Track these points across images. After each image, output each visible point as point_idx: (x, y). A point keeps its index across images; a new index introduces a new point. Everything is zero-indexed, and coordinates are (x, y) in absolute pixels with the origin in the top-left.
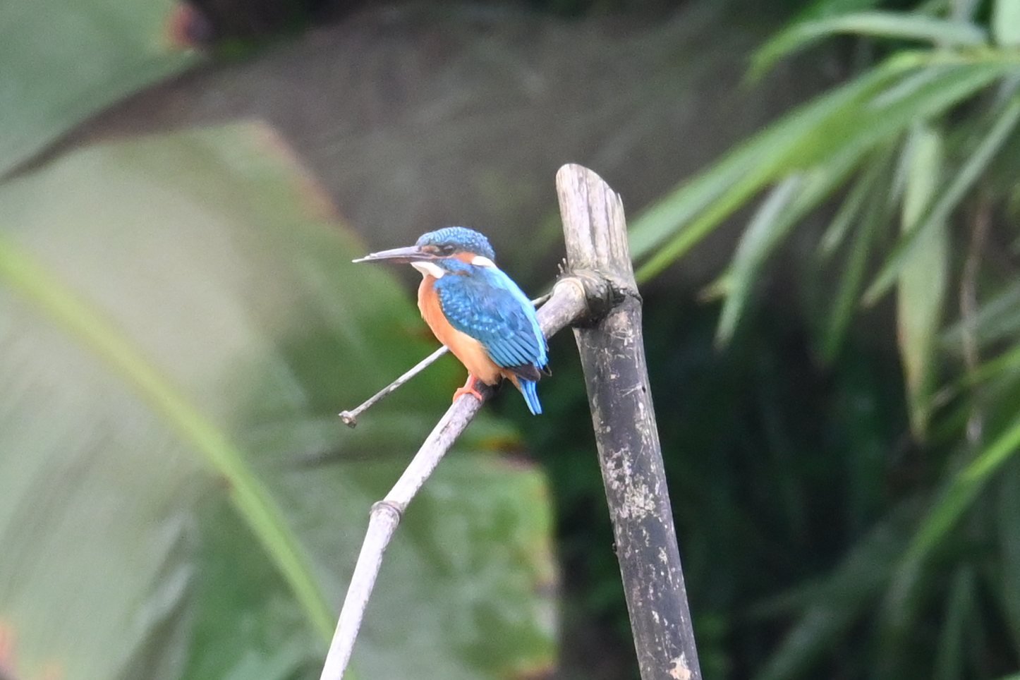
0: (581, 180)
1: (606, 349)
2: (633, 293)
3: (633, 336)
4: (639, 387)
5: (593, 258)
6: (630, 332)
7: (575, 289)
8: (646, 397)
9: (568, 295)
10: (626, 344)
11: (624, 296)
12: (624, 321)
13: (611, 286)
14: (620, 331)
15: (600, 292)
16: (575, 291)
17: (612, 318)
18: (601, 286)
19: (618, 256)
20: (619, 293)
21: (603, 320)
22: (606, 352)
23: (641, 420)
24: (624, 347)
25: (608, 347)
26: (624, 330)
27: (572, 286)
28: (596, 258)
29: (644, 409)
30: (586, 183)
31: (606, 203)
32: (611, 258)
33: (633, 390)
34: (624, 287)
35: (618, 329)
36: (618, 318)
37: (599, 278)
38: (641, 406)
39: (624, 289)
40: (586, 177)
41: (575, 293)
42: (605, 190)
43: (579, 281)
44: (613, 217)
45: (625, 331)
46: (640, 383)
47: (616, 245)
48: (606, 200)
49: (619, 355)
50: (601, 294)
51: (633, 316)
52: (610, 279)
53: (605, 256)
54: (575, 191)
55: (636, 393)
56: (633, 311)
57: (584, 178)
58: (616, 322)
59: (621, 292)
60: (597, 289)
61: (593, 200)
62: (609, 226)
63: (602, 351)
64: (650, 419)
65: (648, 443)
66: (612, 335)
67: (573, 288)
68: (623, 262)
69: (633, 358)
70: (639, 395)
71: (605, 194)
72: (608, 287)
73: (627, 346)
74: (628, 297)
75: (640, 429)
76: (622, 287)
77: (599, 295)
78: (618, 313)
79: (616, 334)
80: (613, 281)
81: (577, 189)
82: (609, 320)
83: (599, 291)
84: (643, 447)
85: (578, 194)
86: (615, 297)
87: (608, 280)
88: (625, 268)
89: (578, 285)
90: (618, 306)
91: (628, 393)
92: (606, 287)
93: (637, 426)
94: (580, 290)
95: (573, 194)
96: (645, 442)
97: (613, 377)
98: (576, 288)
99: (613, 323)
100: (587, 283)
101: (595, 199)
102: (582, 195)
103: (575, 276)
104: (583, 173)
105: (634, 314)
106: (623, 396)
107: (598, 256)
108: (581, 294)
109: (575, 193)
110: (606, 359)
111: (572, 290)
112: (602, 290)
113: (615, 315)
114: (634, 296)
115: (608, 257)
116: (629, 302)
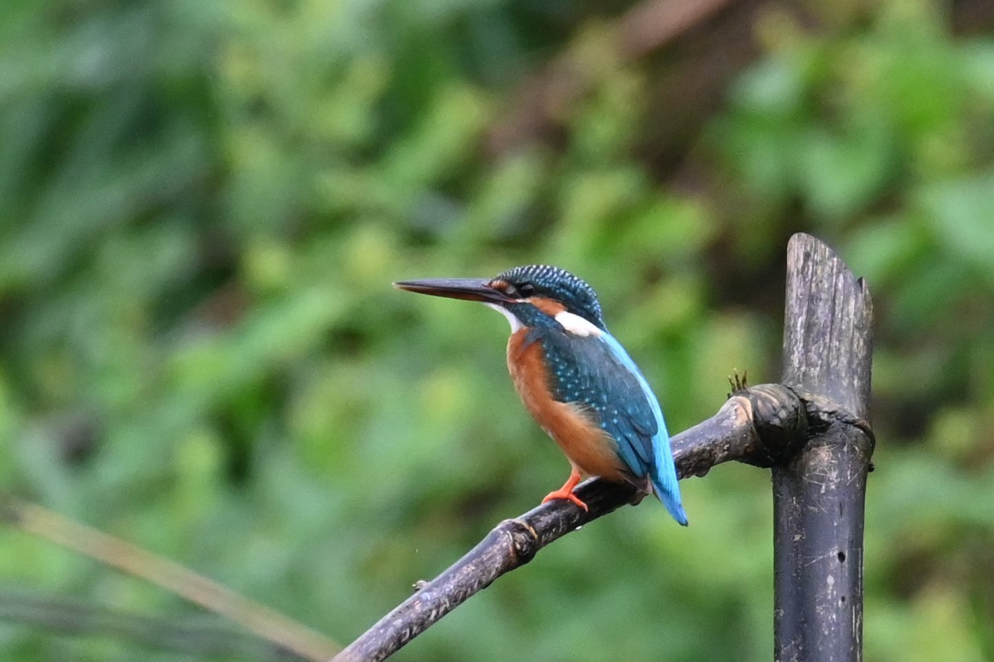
0: (807, 256)
1: (794, 498)
2: (847, 418)
3: (836, 481)
4: (835, 553)
5: (799, 368)
6: (834, 475)
7: (739, 412)
8: (842, 567)
9: (723, 420)
10: (823, 491)
11: (828, 424)
12: (826, 458)
13: (806, 407)
14: (817, 473)
15: (779, 417)
16: (736, 415)
17: (808, 454)
18: (784, 407)
19: (837, 365)
20: (819, 417)
21: (796, 457)
22: (794, 502)
23: (827, 601)
24: (820, 496)
25: (797, 496)
26: (823, 471)
27: (735, 407)
28: (803, 369)
29: (834, 585)
30: (813, 260)
31: (836, 291)
32: (825, 368)
33: (821, 557)
34: (831, 411)
35: (815, 470)
36: (816, 454)
37: (784, 397)
38: (830, 580)
39: (830, 414)
40: (815, 253)
41: (736, 419)
42: (839, 272)
43: (748, 402)
44: (842, 310)
45: (826, 473)
46: (836, 547)
47: (839, 350)
48: (836, 285)
49: (811, 508)
50: (780, 419)
51: (843, 452)
52: (807, 397)
53: (817, 366)
54: (798, 271)
55: (824, 562)
56: (845, 444)
57: (812, 253)
58: (813, 459)
59: (825, 417)
60: (773, 411)
61: (817, 285)
62: (832, 322)
63: (790, 500)
64: (843, 599)
65: (829, 634)
66: (804, 478)
67: (736, 410)
68: (843, 375)
69: (831, 512)
70: (831, 565)
71: (837, 277)
72: (796, 410)
73: (823, 494)
74: (836, 423)
75: (822, 613)
76: (826, 409)
77: (776, 421)
78: (818, 446)
79: (810, 477)
80: (812, 402)
81: (800, 271)
82: (804, 457)
83: (776, 415)
84: (821, 638)
85: (800, 276)
86: (810, 424)
87: (803, 401)
88: (845, 383)
89: (743, 406)
90: (819, 436)
91: (814, 561)
92: (792, 409)
93: (819, 609)
94: (746, 414)
95: (795, 274)
96: (826, 633)
97: (797, 538)
98: (741, 410)
99: (809, 460)
100: (759, 403)
101: (820, 284)
102: (804, 278)
103: (747, 394)
104: (811, 246)
105: (845, 449)
106: (806, 565)
107: (807, 365)
108: (745, 418)
109: (798, 275)
110: (792, 513)
111: (733, 411)
112: (783, 414)
113: (813, 449)
114: (853, 423)
115: (821, 366)
116: (838, 431)
